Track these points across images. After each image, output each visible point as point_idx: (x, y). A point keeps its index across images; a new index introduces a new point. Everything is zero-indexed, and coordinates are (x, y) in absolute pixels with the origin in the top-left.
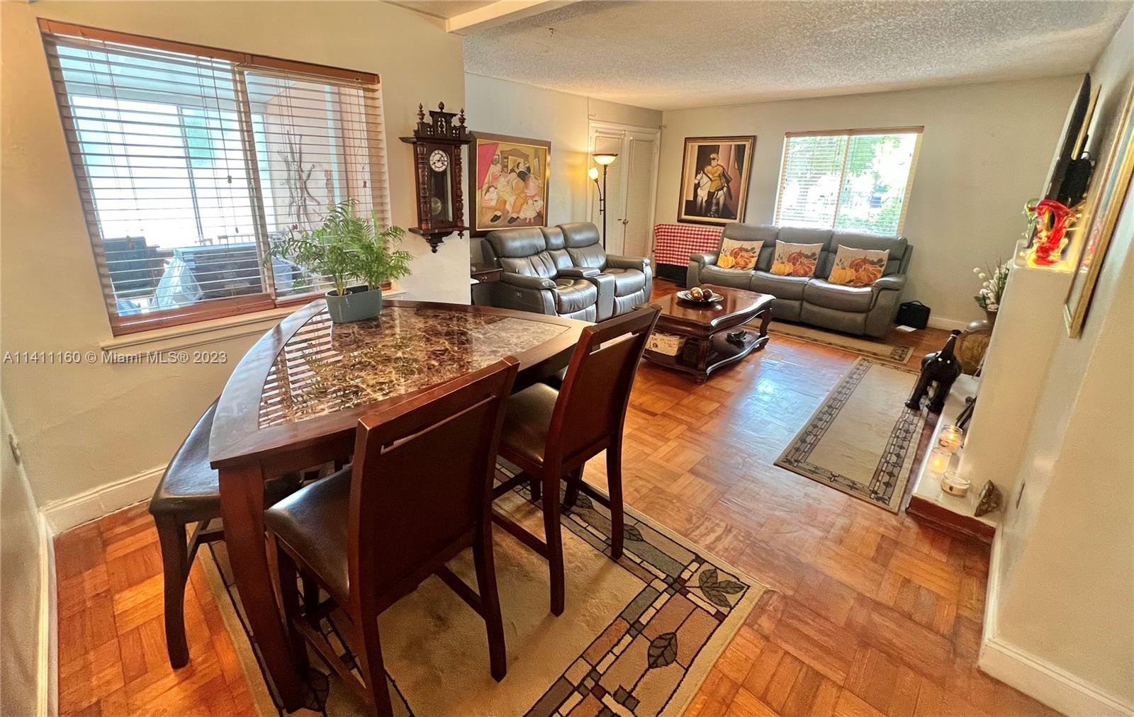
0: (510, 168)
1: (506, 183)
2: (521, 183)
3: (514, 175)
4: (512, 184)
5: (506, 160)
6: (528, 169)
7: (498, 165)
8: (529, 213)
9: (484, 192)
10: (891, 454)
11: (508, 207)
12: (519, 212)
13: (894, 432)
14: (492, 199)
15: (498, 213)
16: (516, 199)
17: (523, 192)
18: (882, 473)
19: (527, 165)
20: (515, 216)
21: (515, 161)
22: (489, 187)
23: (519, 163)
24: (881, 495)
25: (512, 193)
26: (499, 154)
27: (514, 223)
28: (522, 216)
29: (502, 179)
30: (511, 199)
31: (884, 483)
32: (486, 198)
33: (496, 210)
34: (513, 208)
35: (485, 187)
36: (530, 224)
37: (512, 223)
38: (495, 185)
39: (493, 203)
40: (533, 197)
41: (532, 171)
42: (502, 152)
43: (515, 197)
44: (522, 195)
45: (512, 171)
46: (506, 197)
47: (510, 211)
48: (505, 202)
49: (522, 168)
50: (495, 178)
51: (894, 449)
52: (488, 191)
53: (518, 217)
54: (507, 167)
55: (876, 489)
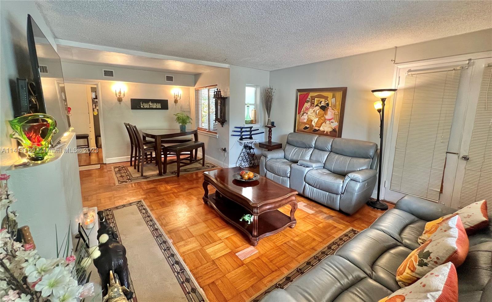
0: (315, 104)
1: (312, 112)
2: (322, 112)
3: (317, 107)
4: (316, 112)
5: (313, 100)
6: (328, 104)
7: (309, 103)
8: (326, 128)
9: (301, 115)
10: (111, 218)
11: (313, 123)
12: (320, 127)
13: (115, 223)
14: (305, 119)
15: (308, 126)
16: (319, 119)
17: (323, 116)
18: (112, 217)
19: (327, 102)
20: (317, 128)
21: (319, 100)
22: (304, 113)
23: (321, 101)
24: (108, 211)
25: (316, 117)
26: (310, 98)
27: (316, 132)
28: (321, 129)
29: (311, 109)
30: (315, 120)
31: (109, 215)
32: (302, 118)
33: (306, 124)
34: (316, 124)
35: (302, 113)
36: (327, 135)
37: (315, 132)
38: (306, 112)
39: (305, 121)
40: (330, 120)
41: (330, 105)
42: (311, 97)
43: (318, 119)
44: (323, 118)
45: (317, 105)
46: (312, 118)
47: (314, 126)
48: (312, 121)
49: (323, 104)
50: (307, 109)
51: (112, 220)
52: (303, 115)
53: (319, 130)
54: (314, 103)
55: (110, 212)
